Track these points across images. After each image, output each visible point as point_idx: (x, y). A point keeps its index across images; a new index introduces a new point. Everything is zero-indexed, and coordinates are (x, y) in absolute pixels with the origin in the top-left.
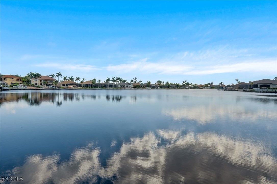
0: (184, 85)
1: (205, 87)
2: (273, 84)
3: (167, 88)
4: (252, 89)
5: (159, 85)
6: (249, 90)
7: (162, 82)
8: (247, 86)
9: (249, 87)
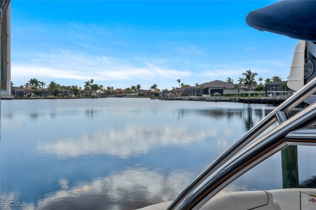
0: (87, 89)
1: (128, 94)
2: (226, 89)
3: (52, 96)
4: (201, 96)
5: (33, 88)
6: (197, 98)
7: (39, 82)
8: (194, 91)
9: (197, 93)
